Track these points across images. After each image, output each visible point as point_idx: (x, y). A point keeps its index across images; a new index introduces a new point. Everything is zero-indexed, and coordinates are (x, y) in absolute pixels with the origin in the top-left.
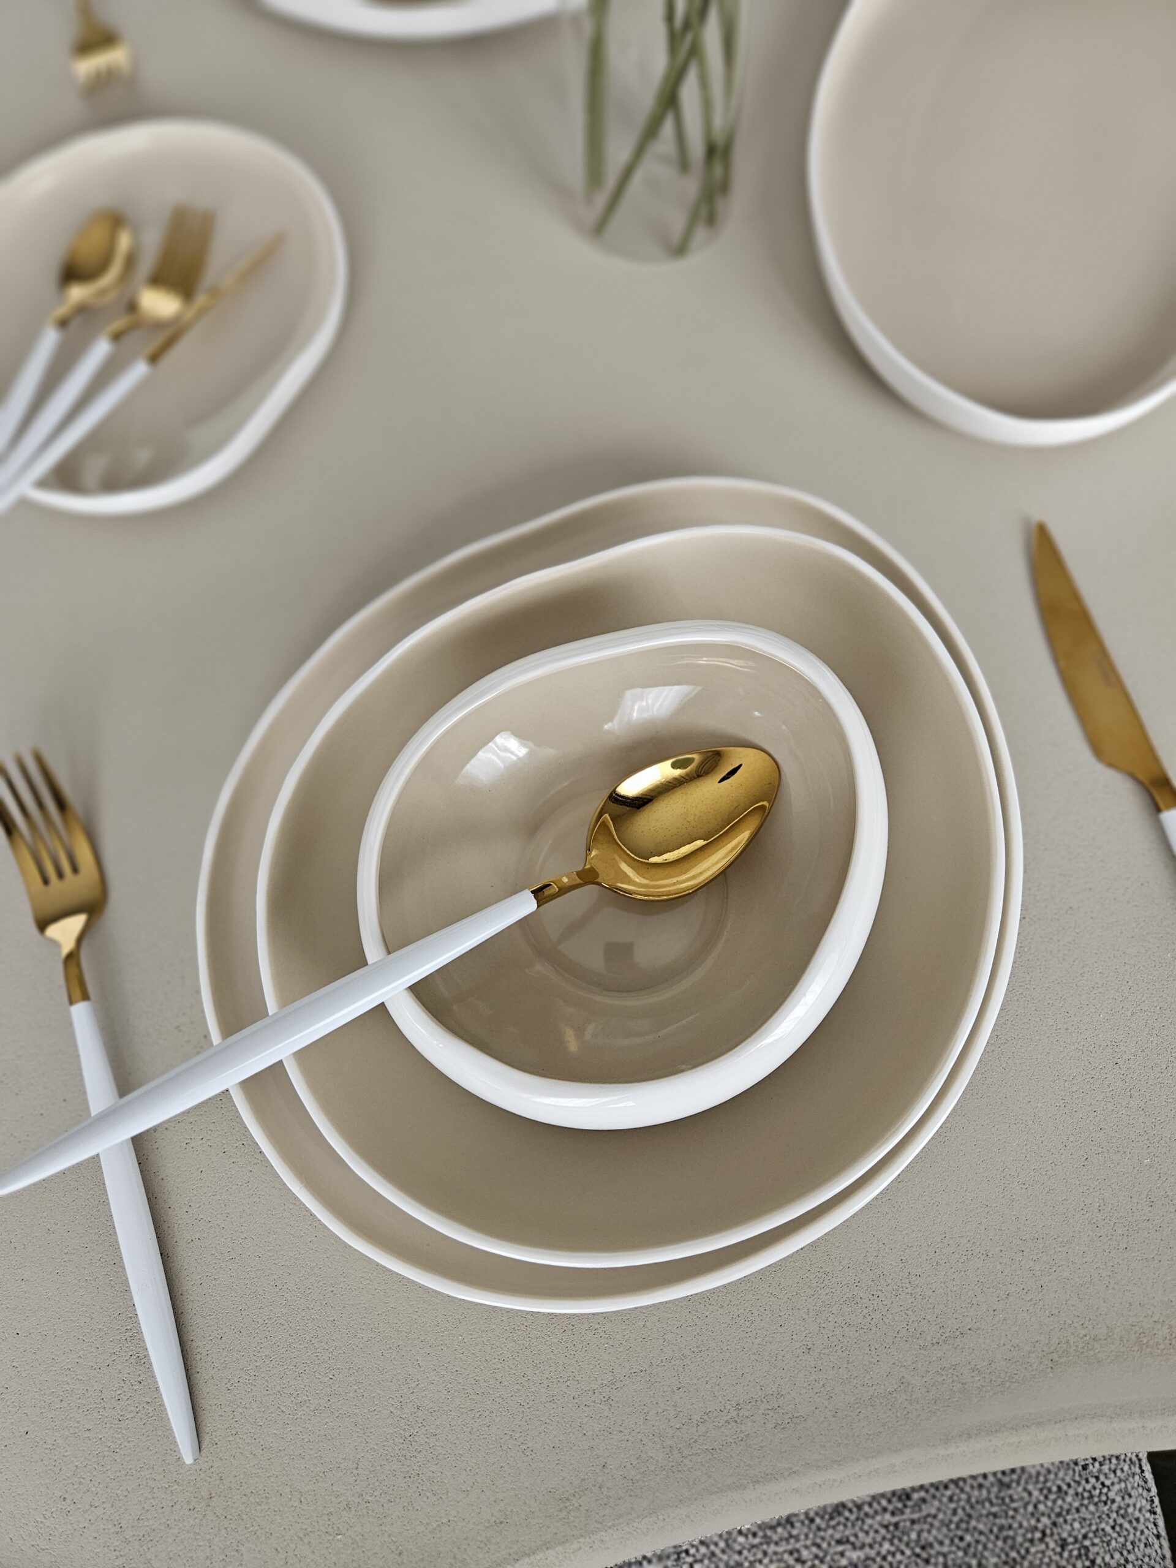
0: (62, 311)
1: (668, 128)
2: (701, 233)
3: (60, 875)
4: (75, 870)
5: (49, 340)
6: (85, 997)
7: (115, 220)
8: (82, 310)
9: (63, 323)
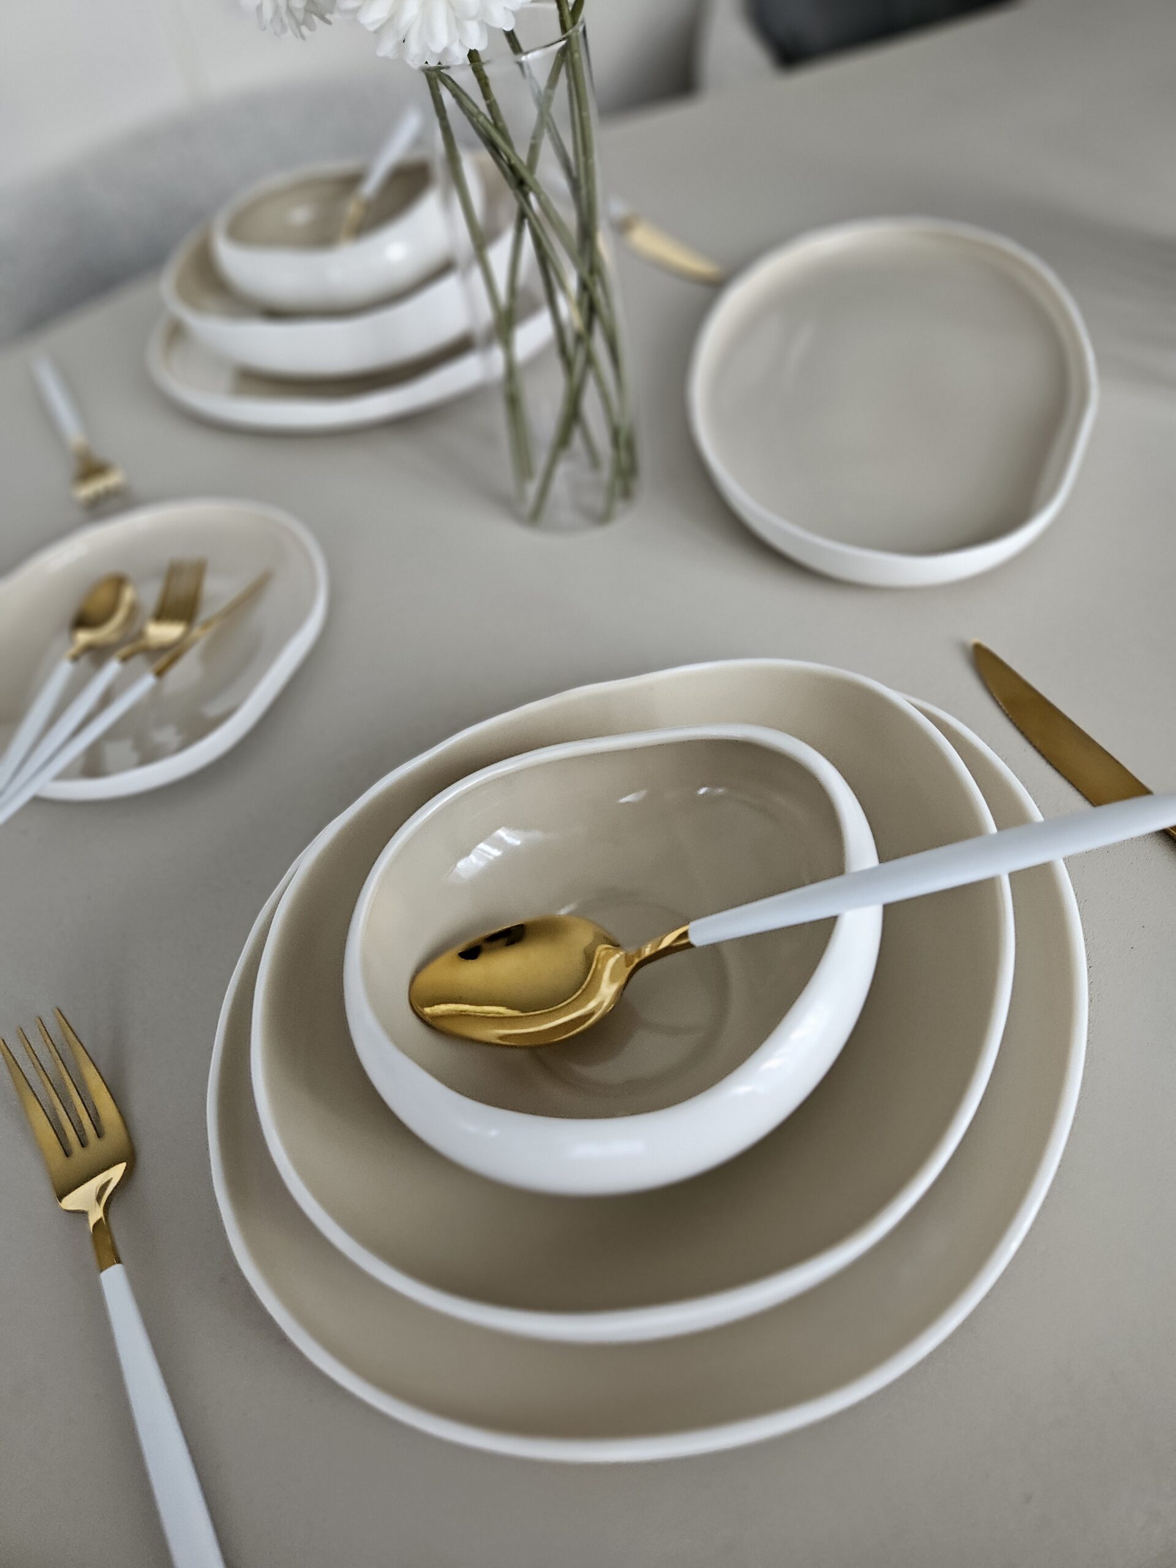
0: (73, 650)
1: (577, 441)
2: (619, 506)
3: (83, 1144)
4: (99, 1135)
5: (64, 670)
6: (119, 1262)
7: (119, 582)
8: (89, 648)
9: (75, 658)
